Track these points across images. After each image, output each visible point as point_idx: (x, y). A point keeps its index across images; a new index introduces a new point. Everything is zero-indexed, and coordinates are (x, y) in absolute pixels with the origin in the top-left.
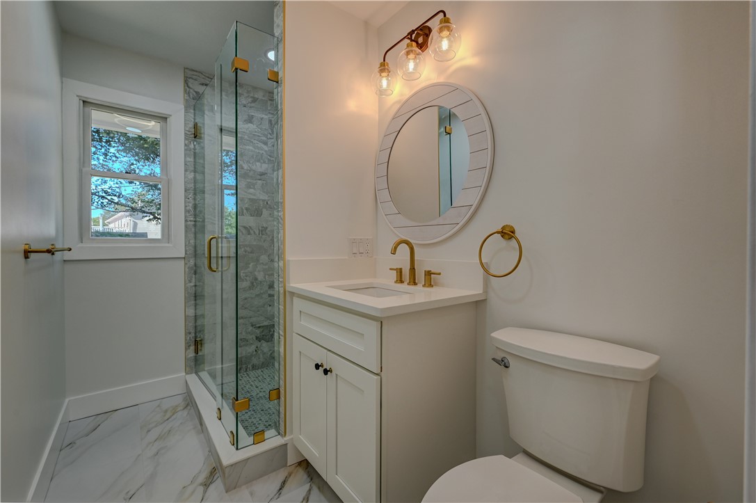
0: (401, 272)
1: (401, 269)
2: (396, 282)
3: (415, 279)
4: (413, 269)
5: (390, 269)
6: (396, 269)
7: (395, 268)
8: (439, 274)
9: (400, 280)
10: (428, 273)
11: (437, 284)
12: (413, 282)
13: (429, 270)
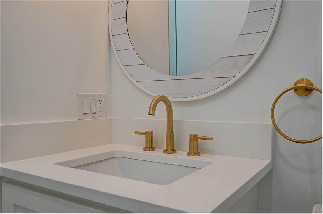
0: (152, 137)
1: (152, 133)
2: (145, 149)
3: (173, 146)
4: (170, 133)
5: (136, 133)
6: (146, 133)
7: (144, 131)
8: (212, 139)
9: (151, 146)
10: (194, 139)
11: (205, 151)
12: (171, 148)
13: (195, 133)
